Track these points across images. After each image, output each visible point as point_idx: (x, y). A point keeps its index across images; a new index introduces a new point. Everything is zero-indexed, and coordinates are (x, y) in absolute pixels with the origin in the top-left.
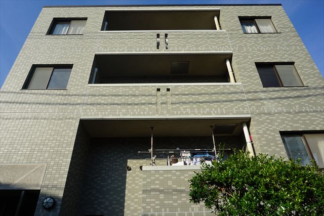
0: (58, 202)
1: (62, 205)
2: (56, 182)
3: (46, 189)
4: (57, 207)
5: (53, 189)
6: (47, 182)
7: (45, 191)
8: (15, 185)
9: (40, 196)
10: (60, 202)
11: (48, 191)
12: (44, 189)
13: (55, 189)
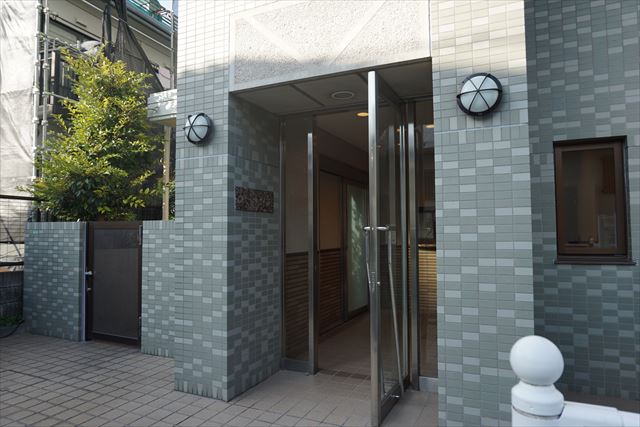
0: (513, 89)
1: (531, 95)
2: (485, 21)
3: (452, 50)
4: (514, 106)
5: (476, 46)
6: (447, 29)
7: (452, 58)
8: (339, 58)
9: (435, 76)
10: (524, 87)
11: (460, 57)
12: (443, 52)
13: (486, 44)
